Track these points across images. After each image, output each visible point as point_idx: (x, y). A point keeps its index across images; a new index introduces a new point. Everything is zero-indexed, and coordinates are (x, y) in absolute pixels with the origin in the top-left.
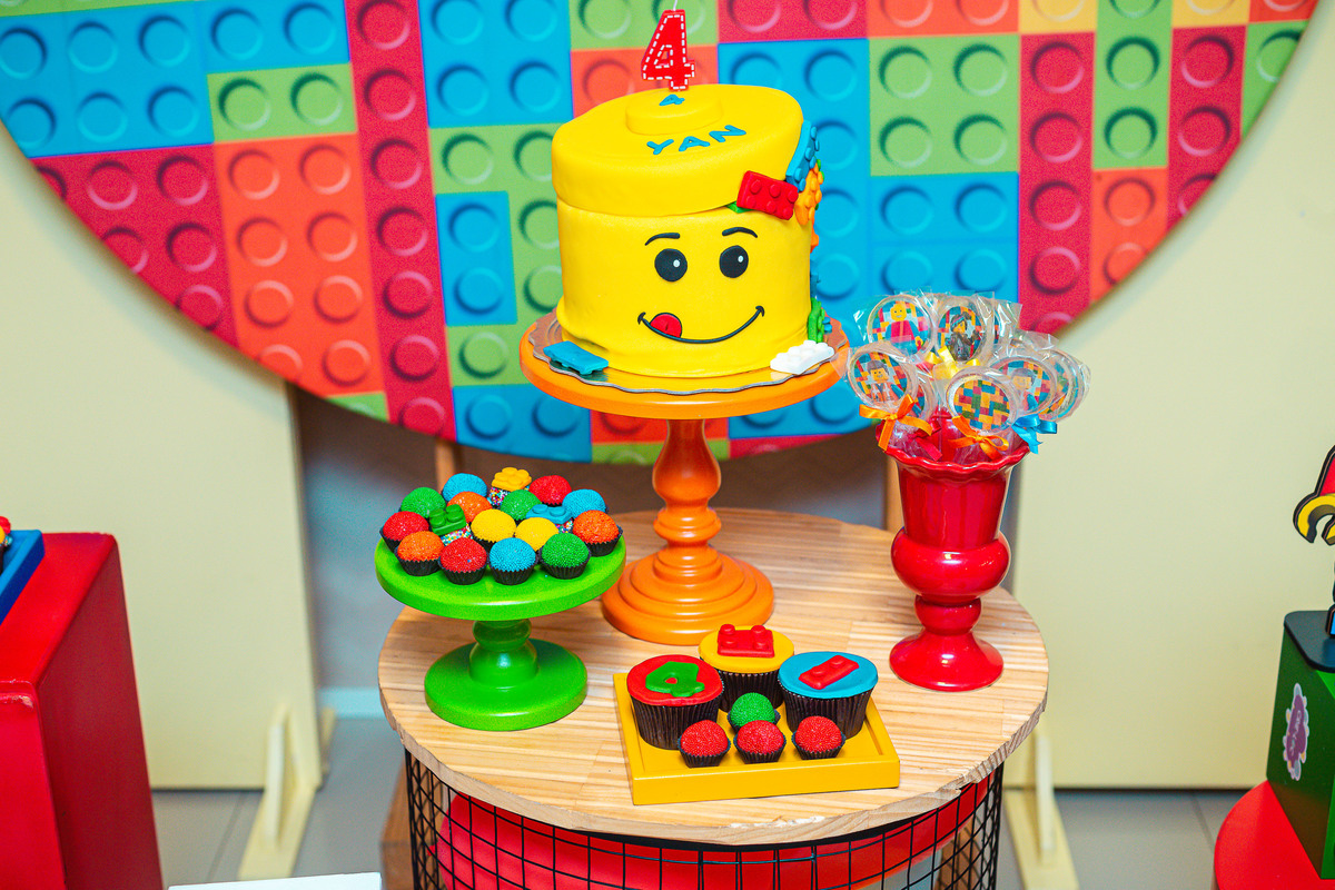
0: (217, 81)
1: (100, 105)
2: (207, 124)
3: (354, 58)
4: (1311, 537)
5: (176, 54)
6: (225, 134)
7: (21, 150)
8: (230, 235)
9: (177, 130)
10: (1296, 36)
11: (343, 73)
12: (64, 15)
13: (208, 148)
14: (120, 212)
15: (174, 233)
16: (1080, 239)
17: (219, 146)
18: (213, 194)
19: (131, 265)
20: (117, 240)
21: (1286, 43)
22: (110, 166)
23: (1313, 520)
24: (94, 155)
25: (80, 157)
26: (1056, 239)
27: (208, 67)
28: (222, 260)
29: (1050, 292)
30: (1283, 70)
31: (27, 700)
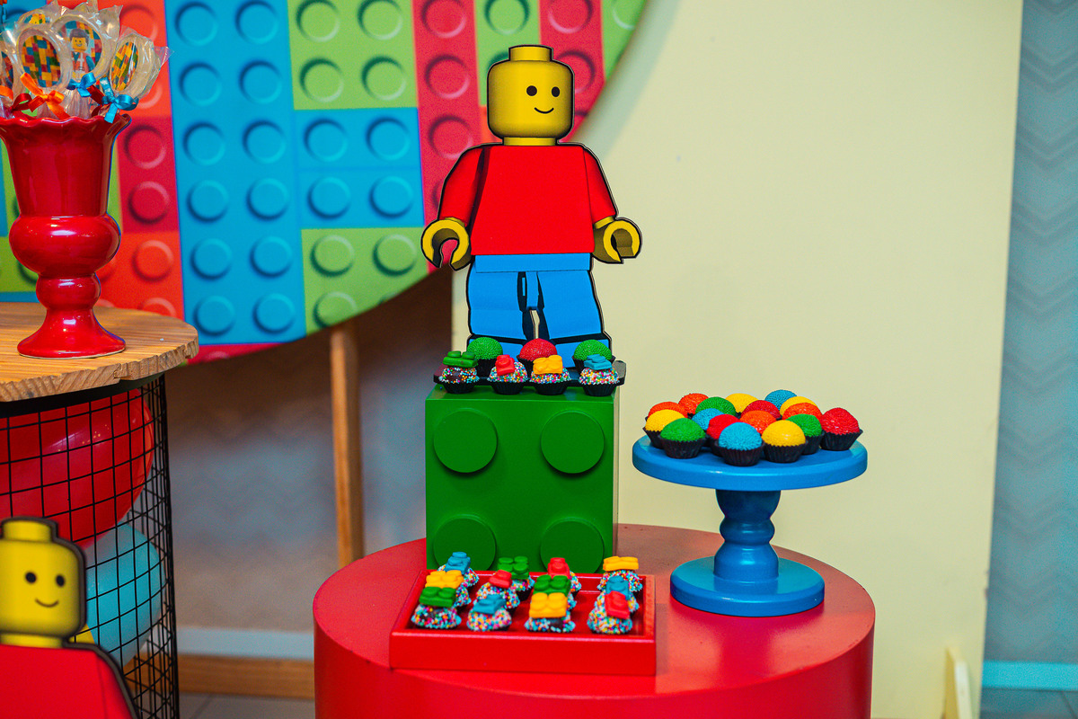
30: (638, 19)
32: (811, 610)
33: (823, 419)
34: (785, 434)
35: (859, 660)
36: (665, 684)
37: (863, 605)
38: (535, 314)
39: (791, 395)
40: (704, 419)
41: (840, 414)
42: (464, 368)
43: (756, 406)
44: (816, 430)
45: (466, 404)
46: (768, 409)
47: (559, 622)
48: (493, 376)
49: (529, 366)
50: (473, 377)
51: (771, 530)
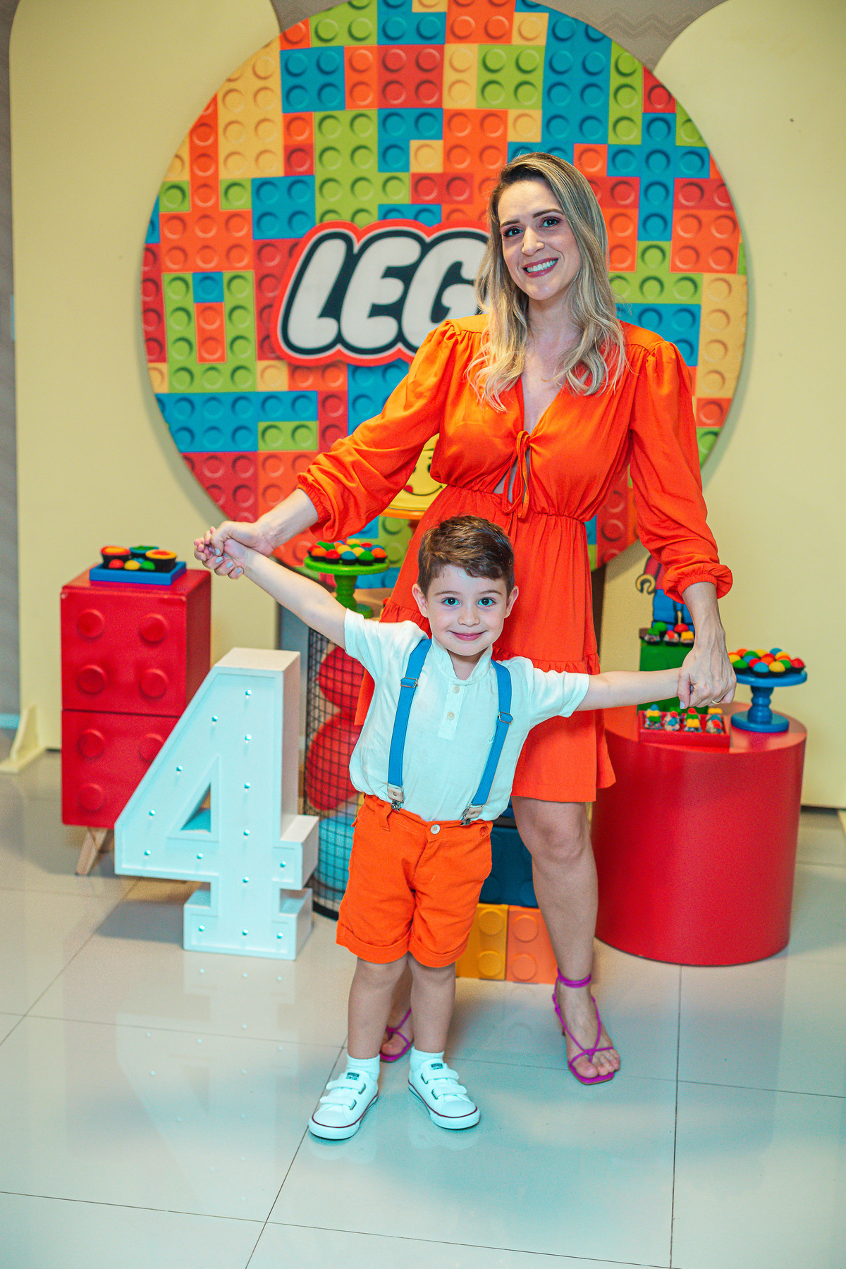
0: (262, 425)
1: (213, 433)
2: (256, 443)
3: (320, 417)
4: (642, 590)
5: (246, 414)
6: (264, 447)
7: (178, 448)
8: (260, 490)
9: (244, 446)
10: (716, 434)
11: (314, 425)
12: (203, 395)
13: (255, 453)
14: (215, 479)
15: (238, 488)
16: (623, 516)
17: (260, 453)
18: (255, 476)
19: (216, 500)
20: (212, 490)
21: (711, 438)
22: (213, 457)
23: (643, 583)
24: (207, 453)
25: (200, 454)
26: (614, 516)
27: (260, 420)
28: (256, 500)
29: (611, 540)
30: (711, 449)
31: (184, 598)
32: (784, 730)
33: (792, 661)
34: (777, 667)
35: (799, 749)
36: (732, 750)
37: (802, 729)
38: (680, 614)
39: (779, 650)
40: (748, 660)
41: (798, 661)
42: (655, 635)
43: (767, 656)
44: (789, 665)
45: (655, 650)
46: (772, 656)
47: (697, 729)
48: (667, 638)
49: (680, 635)
50: (657, 639)
51: (769, 702)
